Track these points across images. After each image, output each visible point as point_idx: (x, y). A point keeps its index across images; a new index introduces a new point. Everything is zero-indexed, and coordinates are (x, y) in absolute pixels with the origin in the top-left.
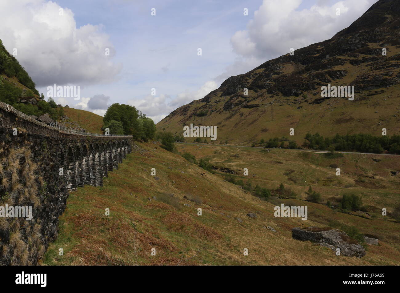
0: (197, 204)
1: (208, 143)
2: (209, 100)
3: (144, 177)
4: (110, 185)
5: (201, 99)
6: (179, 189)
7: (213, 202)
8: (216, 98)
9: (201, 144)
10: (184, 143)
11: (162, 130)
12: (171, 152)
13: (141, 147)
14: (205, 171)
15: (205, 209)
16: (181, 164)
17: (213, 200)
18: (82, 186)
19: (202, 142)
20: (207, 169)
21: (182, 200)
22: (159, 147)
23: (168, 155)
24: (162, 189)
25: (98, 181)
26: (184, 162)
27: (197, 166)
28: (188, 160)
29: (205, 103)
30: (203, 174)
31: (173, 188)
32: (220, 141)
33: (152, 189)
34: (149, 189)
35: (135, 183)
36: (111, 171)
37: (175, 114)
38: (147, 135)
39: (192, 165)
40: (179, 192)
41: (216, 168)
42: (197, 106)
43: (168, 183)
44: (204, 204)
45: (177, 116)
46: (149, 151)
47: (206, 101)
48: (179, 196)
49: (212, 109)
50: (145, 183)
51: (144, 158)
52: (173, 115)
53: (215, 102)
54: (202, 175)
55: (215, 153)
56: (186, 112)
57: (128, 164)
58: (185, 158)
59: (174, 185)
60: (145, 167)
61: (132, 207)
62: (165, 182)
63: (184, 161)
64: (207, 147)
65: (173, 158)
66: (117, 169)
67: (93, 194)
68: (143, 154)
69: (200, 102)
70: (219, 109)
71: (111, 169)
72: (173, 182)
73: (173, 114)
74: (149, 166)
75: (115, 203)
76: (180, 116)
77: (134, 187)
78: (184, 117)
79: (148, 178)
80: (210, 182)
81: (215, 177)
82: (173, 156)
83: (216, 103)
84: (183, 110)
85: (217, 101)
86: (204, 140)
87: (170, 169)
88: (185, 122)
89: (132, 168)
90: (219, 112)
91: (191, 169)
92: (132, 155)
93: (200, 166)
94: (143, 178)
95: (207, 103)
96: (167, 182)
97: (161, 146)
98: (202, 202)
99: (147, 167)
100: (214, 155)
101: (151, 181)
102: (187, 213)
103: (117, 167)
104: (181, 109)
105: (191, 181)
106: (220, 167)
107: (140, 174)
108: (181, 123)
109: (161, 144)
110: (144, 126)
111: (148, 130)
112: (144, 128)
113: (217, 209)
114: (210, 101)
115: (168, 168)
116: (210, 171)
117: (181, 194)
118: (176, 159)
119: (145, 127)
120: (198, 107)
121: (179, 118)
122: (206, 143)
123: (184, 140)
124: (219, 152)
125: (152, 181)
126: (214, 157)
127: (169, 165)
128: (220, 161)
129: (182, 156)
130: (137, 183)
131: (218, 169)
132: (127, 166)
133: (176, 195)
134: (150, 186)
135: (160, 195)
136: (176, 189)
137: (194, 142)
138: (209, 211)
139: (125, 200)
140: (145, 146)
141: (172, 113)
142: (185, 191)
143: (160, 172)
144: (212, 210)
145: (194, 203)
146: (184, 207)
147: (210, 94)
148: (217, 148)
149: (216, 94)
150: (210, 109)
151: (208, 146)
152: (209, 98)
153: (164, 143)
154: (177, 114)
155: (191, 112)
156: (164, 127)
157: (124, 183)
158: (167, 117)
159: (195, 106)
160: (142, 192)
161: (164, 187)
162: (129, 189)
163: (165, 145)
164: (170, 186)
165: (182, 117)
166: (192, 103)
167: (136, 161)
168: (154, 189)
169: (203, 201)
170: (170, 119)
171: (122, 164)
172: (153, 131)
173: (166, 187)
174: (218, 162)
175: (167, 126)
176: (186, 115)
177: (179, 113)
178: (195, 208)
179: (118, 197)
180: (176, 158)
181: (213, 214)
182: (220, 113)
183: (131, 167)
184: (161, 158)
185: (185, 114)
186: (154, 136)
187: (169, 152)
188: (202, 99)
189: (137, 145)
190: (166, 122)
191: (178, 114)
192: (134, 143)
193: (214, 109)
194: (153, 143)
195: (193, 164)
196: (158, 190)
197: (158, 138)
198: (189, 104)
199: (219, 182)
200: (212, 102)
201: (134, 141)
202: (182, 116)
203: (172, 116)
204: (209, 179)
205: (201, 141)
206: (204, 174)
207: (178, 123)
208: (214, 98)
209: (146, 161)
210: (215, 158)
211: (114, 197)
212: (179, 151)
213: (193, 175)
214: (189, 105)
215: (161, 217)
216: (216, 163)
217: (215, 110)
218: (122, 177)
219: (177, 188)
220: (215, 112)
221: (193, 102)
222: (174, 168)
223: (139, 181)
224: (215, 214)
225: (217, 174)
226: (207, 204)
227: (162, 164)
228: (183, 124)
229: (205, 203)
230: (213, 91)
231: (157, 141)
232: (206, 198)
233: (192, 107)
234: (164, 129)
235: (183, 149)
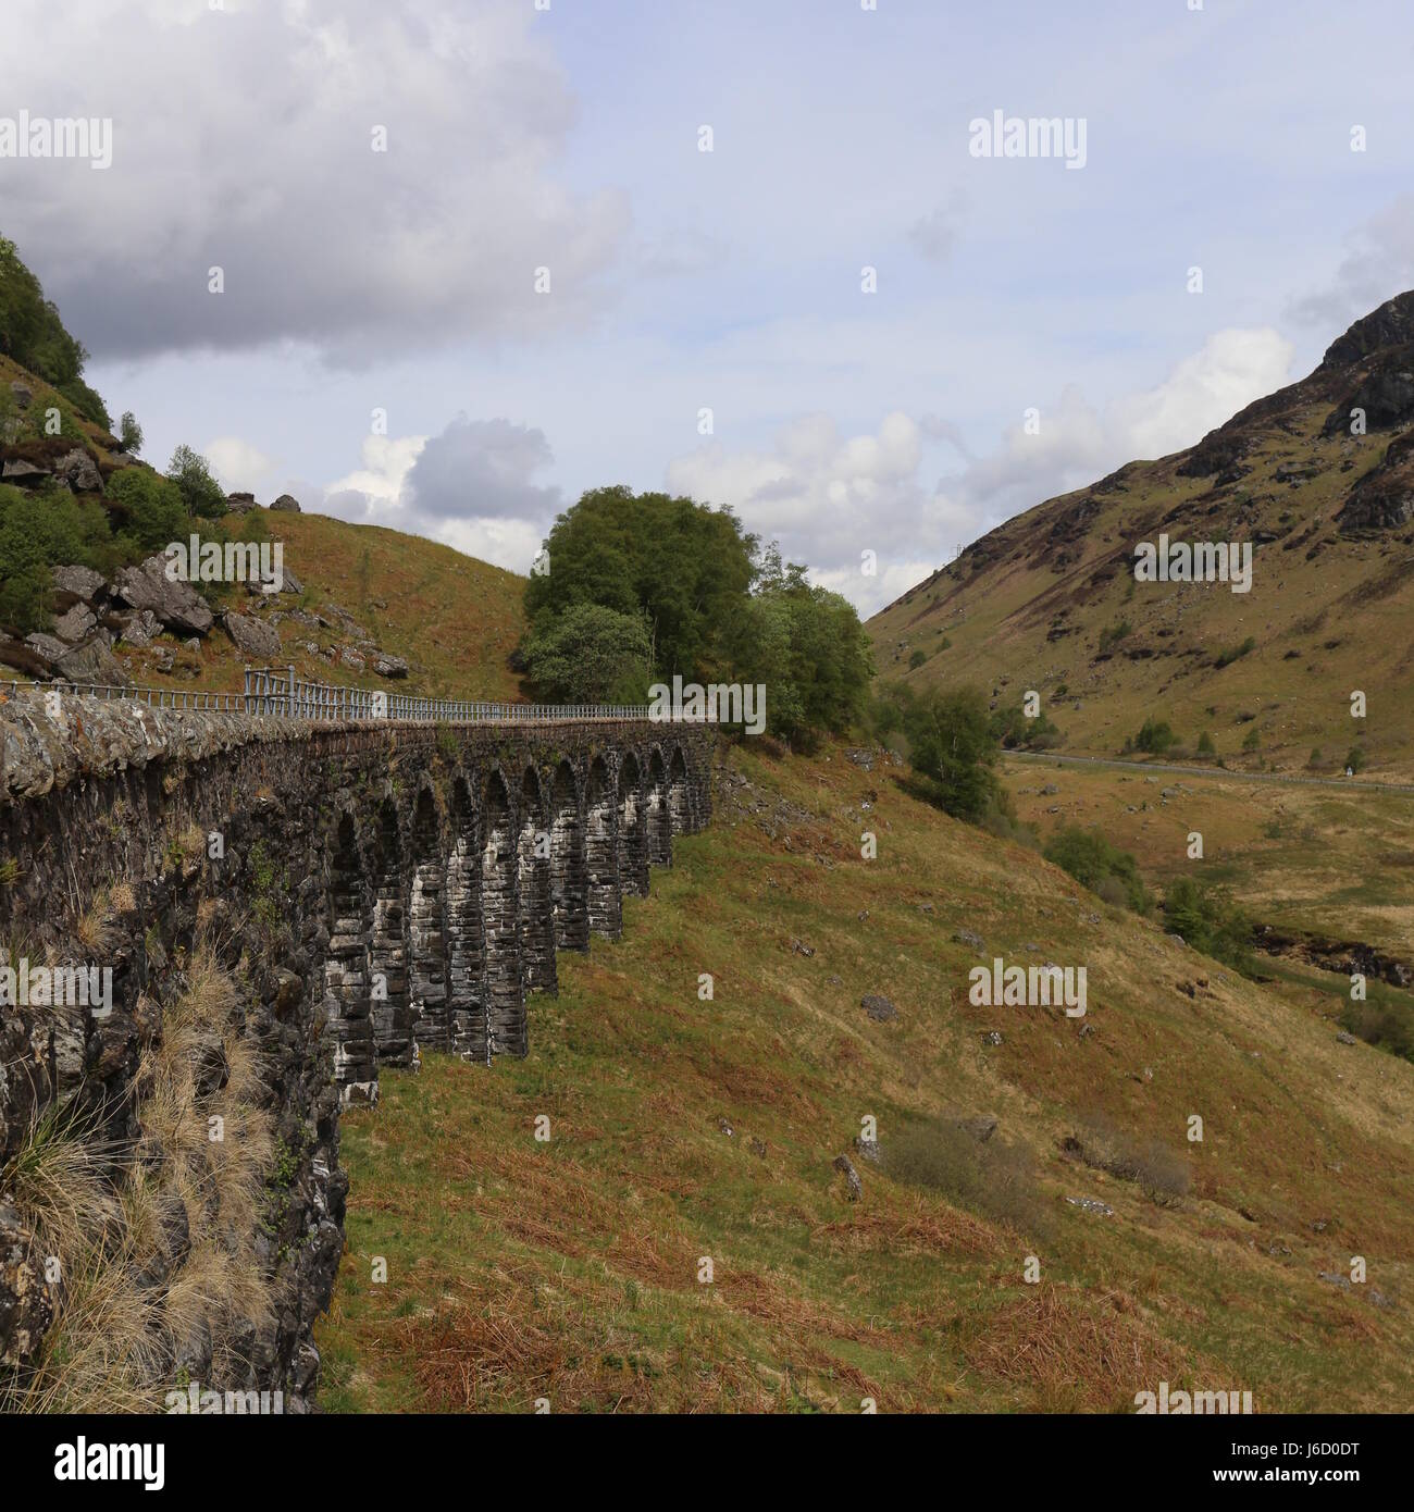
0: (1160, 1195)
1: (1220, 764)
2: (1240, 463)
3: (795, 993)
4: (571, 1047)
5: (1176, 457)
6: (1029, 1088)
7: (1264, 1191)
8: (1282, 449)
9: (1174, 766)
10: (1053, 755)
11: (906, 668)
12: (975, 822)
13: (776, 788)
14: (1207, 968)
15: (1212, 1235)
16: (1040, 912)
17: (1267, 1173)
18: (404, 1065)
19: (1176, 757)
20: (1217, 952)
21: (1054, 1168)
22: (890, 785)
23: (955, 845)
24: (913, 1086)
25: (495, 1021)
26: (1060, 895)
27: (1151, 925)
28: (1085, 881)
29: (1204, 485)
30: (1197, 989)
31: (991, 1077)
32: (1307, 753)
33: (848, 1085)
34: (828, 1080)
35: (736, 1034)
36: (579, 947)
37: (996, 556)
38: (817, 707)
39: (1115, 918)
40: (1033, 1108)
41: (1277, 944)
42: (1149, 502)
43: (955, 1044)
44: (1200, 1197)
45: (1008, 570)
46: (823, 814)
47: (1218, 467)
48: (1027, 1136)
49: (1256, 526)
50: (801, 1040)
51: (792, 867)
52: (979, 560)
53: (1281, 478)
54: (1191, 993)
55: (1273, 833)
56: (1069, 541)
57: (687, 901)
58: (1068, 866)
59: (994, 1056)
60: (798, 930)
61: (746, 1228)
62: (931, 1038)
63: (1060, 888)
64: (1218, 793)
65: (991, 868)
66: (616, 940)
67: (476, 1120)
68: (787, 840)
69: (1173, 478)
70: (1309, 524)
71: (579, 941)
72: (988, 1041)
73: (983, 555)
74: (827, 919)
75: (636, 1199)
76: (1032, 574)
77: (728, 1068)
78: (1056, 578)
79: (821, 1005)
80: (1246, 1048)
81: (1283, 1012)
82: (989, 854)
83: (1285, 486)
84: (1051, 526)
85: (1297, 468)
86: (1197, 737)
87: (967, 943)
88: (1063, 614)
89: (716, 932)
90: (1304, 550)
91: (1110, 952)
92: (711, 841)
93: (1172, 929)
94: (787, 1001)
95: (1219, 483)
96: (947, 1035)
97: (902, 784)
98: (1192, 1184)
99: (809, 929)
100: (1264, 847)
101: (841, 1024)
102: (1128, 1300)
103: (616, 921)
104: (1037, 523)
105: (1115, 1036)
106: (1308, 934)
107: (768, 977)
108: (1035, 618)
109: (906, 772)
110: (795, 646)
111: (820, 676)
112: (791, 662)
113: (1291, 1237)
114: (1246, 470)
115: (955, 939)
116: (1238, 962)
117: (1047, 1126)
118: (1010, 877)
119: (798, 654)
120: (1160, 508)
121: (1025, 583)
122: (1206, 759)
123: (1054, 739)
124: (1301, 825)
125: (847, 1029)
126: (1264, 863)
127: (958, 915)
128: (1307, 895)
129: (1048, 856)
130: (749, 1034)
131: (1296, 950)
132: (676, 916)
133: (1010, 1131)
134: (836, 1059)
135: (906, 1126)
136: (1011, 1090)
137: (1123, 754)
138: (1238, 1248)
139: (695, 1175)
140: (796, 782)
141: (975, 549)
142: (1073, 1104)
143: (902, 965)
144: (1261, 1250)
145: (1134, 1189)
146: (1071, 1216)
147: (1242, 419)
148: (1285, 799)
149: (1288, 419)
150: (1244, 525)
151: (1223, 787)
152: (1234, 450)
153: (924, 763)
154: (1009, 555)
155: (1112, 547)
156: (919, 647)
157: (667, 1039)
158: (937, 576)
159: (1139, 503)
160: (787, 1104)
161: (927, 1071)
162: (700, 1079)
163: (935, 776)
164: (970, 1069)
165: (1044, 579)
166: (1116, 482)
167: (736, 884)
168: (863, 1083)
169: (1198, 1180)
170: (959, 589)
171: (650, 901)
172: (854, 680)
173: (937, 1073)
174: (1291, 902)
175: (939, 640)
176: (1071, 568)
177: (1020, 547)
178: (1141, 1228)
179: (649, 1153)
180: (1004, 865)
181: (1272, 1278)
182: (1310, 557)
183: (707, 929)
184: (904, 866)
185: (1062, 559)
186: (857, 716)
187: (961, 828)
188: (1185, 454)
189: (744, 771)
190: (930, 610)
191: (1017, 557)
192: (723, 761)
193: (1274, 525)
194: (857, 763)
195: (1124, 912)
196: (891, 1088)
197: (886, 724)
198: (1095, 488)
199: (1306, 1048)
200: (1257, 480)
201: (726, 750)
202: (1044, 570)
203: (976, 567)
204: (1238, 1020)
205: (1170, 748)
206: (1201, 984)
207: (1015, 619)
208: (1273, 446)
209: (808, 889)
210: (1276, 872)
211: (623, 1151)
212: (1023, 816)
213: (1127, 993)
214: (1097, 497)
215: (956, 1323)
216: (1279, 904)
217: (1280, 535)
218: (651, 992)
219: (1012, 1077)
220: (1279, 544)
221: (1122, 474)
222: (996, 937)
223: (759, 1021)
224: (1287, 1276)
225: (1286, 986)
226: (1225, 1202)
227: (914, 907)
228: (1048, 629)
229: (1210, 1193)
230: (1270, 400)
231: (879, 749)
232: (1215, 1154)
233: (1111, 506)
234: (917, 660)
235: (1049, 801)
